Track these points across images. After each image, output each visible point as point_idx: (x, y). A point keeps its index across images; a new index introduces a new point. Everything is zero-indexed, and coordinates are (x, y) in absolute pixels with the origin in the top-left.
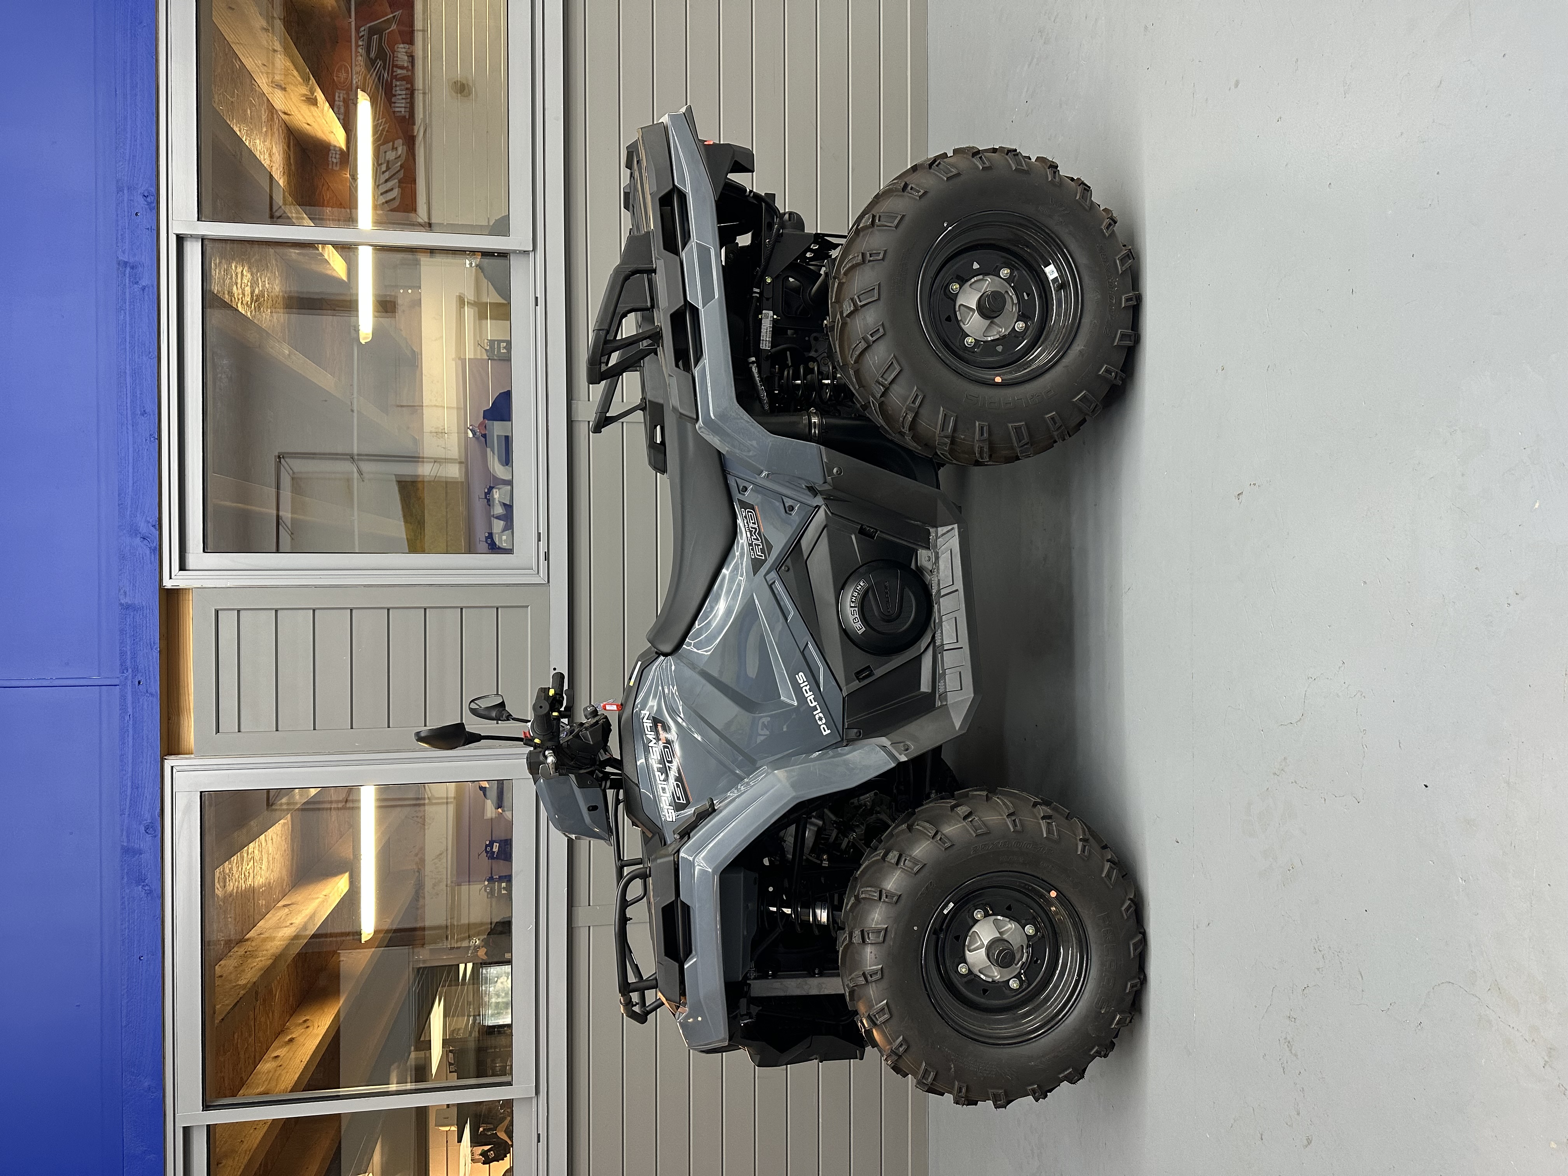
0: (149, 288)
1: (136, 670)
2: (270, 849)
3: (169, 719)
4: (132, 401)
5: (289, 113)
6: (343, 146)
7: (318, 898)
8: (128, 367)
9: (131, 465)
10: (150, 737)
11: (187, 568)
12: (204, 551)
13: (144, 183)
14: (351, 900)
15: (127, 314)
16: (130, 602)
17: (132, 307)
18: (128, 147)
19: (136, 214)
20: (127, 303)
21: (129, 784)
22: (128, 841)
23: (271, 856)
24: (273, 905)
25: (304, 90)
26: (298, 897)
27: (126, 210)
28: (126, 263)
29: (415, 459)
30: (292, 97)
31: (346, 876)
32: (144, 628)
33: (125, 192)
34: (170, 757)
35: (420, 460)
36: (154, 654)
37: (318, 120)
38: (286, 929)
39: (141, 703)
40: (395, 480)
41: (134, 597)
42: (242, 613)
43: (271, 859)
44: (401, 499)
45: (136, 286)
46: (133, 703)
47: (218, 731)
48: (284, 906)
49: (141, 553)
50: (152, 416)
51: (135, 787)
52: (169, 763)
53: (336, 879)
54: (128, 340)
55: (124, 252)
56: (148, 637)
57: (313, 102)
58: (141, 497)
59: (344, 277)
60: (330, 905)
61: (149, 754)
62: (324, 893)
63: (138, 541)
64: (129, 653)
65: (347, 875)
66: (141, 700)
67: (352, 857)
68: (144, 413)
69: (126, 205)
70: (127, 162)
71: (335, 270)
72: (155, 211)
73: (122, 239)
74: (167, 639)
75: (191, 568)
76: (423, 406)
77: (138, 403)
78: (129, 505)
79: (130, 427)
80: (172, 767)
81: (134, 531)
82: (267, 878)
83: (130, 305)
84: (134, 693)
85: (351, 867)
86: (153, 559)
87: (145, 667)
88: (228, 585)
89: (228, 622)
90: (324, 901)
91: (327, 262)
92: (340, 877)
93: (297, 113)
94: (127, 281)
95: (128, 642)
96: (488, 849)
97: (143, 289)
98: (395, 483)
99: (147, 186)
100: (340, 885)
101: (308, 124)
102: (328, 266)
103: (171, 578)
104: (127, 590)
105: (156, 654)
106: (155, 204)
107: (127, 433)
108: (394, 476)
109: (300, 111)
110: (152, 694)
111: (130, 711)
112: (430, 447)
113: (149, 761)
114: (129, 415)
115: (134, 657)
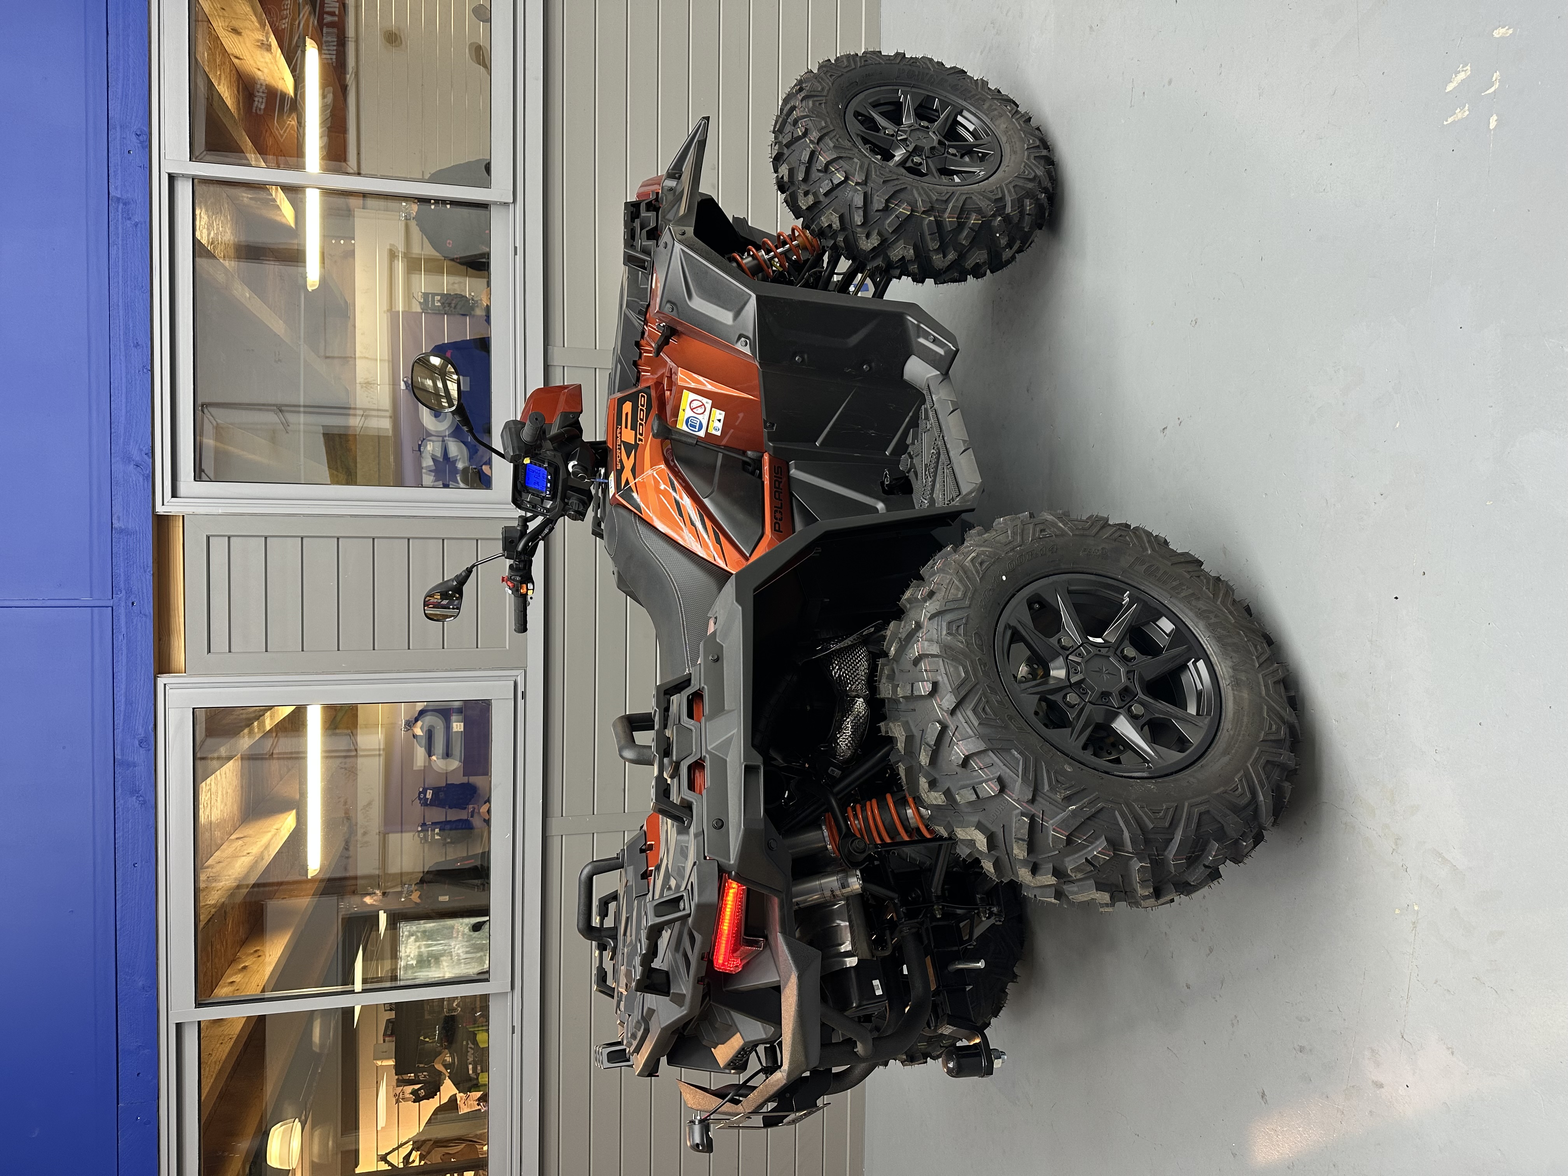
0: (141, 224)
1: (129, 591)
2: (224, 783)
3: (160, 640)
4: (125, 334)
5: (241, 57)
6: (291, 92)
7: (270, 831)
8: (121, 301)
9: (124, 396)
10: (143, 655)
11: (178, 495)
12: (195, 480)
13: (137, 122)
14: (297, 838)
15: (120, 248)
16: (123, 527)
17: (125, 242)
18: (120, 86)
19: (129, 152)
20: (120, 238)
21: (123, 700)
22: (123, 754)
23: (225, 790)
24: (227, 837)
25: (260, 36)
26: (249, 830)
27: (118, 147)
28: (118, 199)
29: (345, 410)
30: (247, 40)
31: (293, 813)
32: (138, 552)
33: (118, 129)
34: (162, 675)
35: (352, 412)
36: (148, 578)
37: (270, 65)
38: (244, 858)
39: (135, 623)
40: (322, 432)
41: (128, 522)
42: (232, 539)
43: (224, 792)
44: (327, 453)
45: (128, 222)
46: (126, 623)
47: (209, 651)
48: (237, 839)
49: (134, 479)
50: (145, 348)
51: (129, 703)
52: (162, 680)
53: (285, 815)
54: (121, 274)
55: (116, 188)
56: (142, 561)
57: (269, 48)
58: (134, 424)
59: (293, 225)
60: (282, 839)
61: (143, 672)
62: (275, 827)
63: (131, 467)
64: (122, 576)
65: (294, 811)
66: (135, 621)
67: (298, 797)
68: (137, 345)
69: (118, 142)
70: (119, 101)
71: (285, 216)
72: (147, 150)
73: (115, 175)
74: (158, 563)
75: (182, 496)
76: (355, 358)
77: (131, 336)
78: (122, 432)
79: (123, 359)
80: (165, 685)
81: (127, 459)
82: (221, 811)
83: (123, 240)
84: (128, 615)
85: (299, 806)
86: (146, 485)
87: (138, 589)
88: (220, 511)
89: (219, 547)
90: (275, 834)
91: (278, 208)
92: (288, 813)
93: (249, 57)
94: (120, 217)
95: (122, 565)
96: (422, 796)
97: (136, 225)
98: (321, 436)
99: (139, 125)
100: (287, 822)
101: (259, 69)
102: (278, 212)
103: (163, 505)
104: (121, 515)
105: (149, 577)
106: (147, 143)
107: (120, 364)
108: (321, 428)
109: (252, 56)
110: (145, 615)
111: (124, 630)
112: (362, 399)
113: (142, 679)
114: (122, 347)
115: (127, 580)
